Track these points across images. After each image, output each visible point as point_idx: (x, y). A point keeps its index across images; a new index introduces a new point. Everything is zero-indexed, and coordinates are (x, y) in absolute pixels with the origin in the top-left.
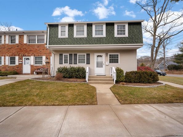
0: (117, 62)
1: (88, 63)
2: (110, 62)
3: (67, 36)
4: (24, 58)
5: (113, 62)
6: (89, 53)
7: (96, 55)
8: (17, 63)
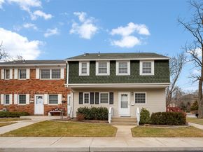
0: (144, 102)
1: (112, 103)
2: (136, 102)
3: (88, 74)
4: (35, 95)
5: (139, 102)
6: (112, 92)
7: (120, 94)
8: (28, 102)
